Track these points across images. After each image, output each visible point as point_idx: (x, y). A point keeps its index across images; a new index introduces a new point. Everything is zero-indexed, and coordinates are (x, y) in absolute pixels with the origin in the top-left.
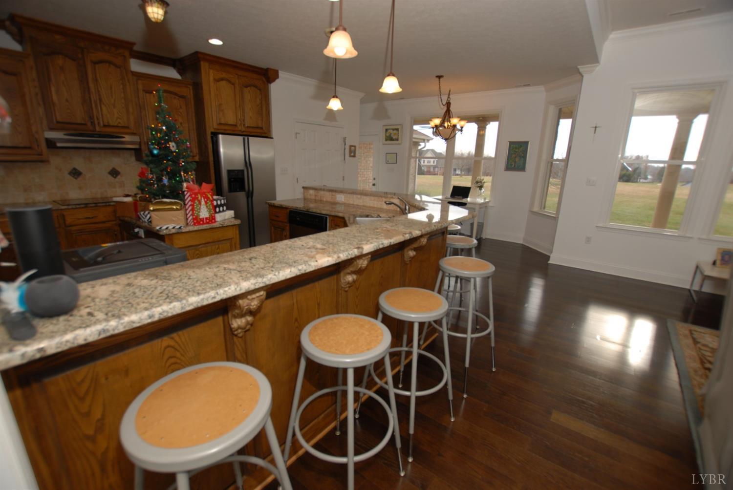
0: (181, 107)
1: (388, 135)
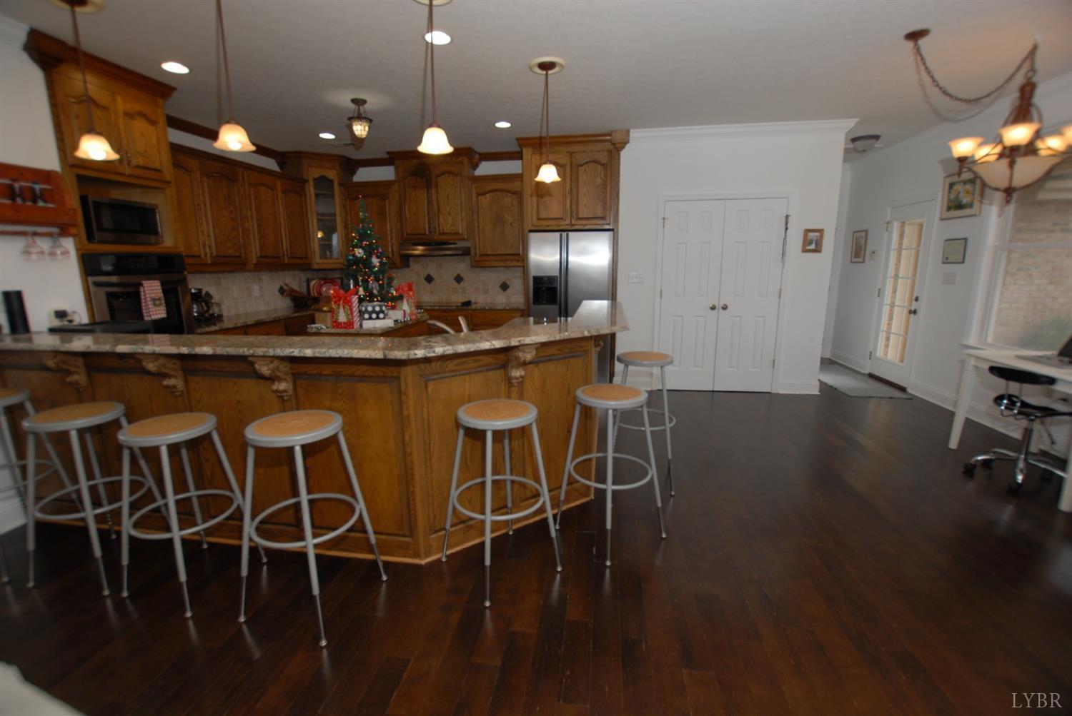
0: (512, 205)
1: (952, 196)
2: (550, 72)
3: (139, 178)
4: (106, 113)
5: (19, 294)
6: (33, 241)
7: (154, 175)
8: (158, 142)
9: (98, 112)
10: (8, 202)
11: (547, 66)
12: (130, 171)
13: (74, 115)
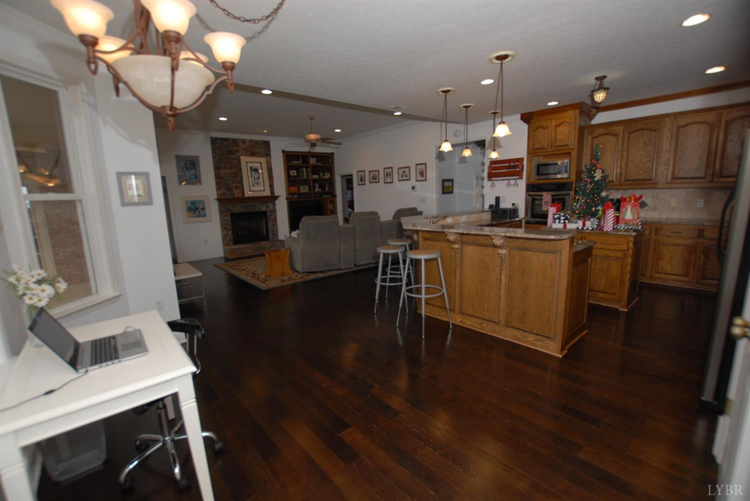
2: (504, 61)
3: (556, 151)
4: (547, 129)
5: (499, 197)
6: (509, 182)
7: (564, 148)
8: (569, 132)
9: (543, 130)
10: (507, 170)
11: (502, 58)
12: (552, 150)
13: (534, 135)
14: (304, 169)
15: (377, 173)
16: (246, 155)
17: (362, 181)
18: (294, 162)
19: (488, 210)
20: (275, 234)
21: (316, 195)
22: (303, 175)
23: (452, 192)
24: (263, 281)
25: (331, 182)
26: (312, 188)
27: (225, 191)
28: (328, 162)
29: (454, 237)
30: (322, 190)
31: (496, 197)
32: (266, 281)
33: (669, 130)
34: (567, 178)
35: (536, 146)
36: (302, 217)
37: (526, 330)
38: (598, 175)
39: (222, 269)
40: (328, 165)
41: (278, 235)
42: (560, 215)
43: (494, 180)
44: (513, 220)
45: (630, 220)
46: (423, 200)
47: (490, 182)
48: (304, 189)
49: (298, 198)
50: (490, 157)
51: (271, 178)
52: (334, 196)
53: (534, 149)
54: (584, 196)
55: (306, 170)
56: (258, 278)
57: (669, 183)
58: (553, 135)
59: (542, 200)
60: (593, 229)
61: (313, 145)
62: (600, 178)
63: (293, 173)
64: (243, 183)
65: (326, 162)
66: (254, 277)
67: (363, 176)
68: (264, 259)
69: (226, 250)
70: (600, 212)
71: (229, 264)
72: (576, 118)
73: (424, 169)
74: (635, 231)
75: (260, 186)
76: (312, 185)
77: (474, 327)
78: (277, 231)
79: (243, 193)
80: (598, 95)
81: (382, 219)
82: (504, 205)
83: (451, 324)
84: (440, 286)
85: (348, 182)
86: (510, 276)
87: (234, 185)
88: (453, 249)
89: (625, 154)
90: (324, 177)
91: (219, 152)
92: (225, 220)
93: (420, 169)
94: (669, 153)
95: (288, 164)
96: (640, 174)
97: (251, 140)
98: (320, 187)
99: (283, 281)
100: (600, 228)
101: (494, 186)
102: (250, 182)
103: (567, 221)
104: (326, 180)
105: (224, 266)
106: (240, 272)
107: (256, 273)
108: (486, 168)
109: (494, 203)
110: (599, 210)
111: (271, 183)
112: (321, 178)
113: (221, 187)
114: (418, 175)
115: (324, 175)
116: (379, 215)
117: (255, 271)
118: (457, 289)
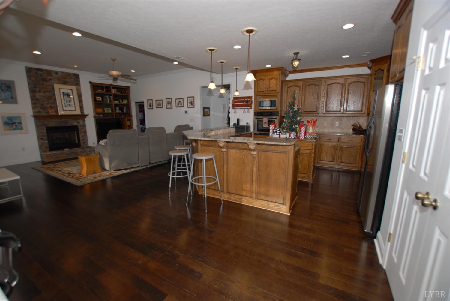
2: (251, 34)
3: (270, 93)
4: (265, 81)
5: (239, 119)
6: (244, 110)
7: (274, 92)
8: (277, 83)
9: (263, 81)
10: (243, 103)
11: (250, 31)
12: (268, 93)
13: (258, 84)
14: (108, 96)
15: (161, 101)
16: (59, 83)
17: (151, 106)
18: (99, 91)
19: (233, 126)
20: (85, 143)
21: (117, 115)
22: (107, 100)
23: (209, 115)
24: (77, 179)
25: (128, 106)
26: (114, 110)
27: (41, 110)
28: (126, 92)
29: (223, 144)
30: (121, 111)
31: (238, 119)
32: (80, 179)
33: (324, 86)
34: (275, 109)
35: (259, 90)
36: (109, 131)
37: (269, 200)
38: (296, 108)
39: (39, 171)
40: (125, 94)
41: (88, 143)
42: (277, 130)
43: (236, 109)
44: (248, 132)
45: (311, 133)
46: (192, 120)
47: (234, 110)
48: (108, 110)
49: (104, 117)
50: (234, 95)
51: (81, 101)
52: (130, 116)
53: (258, 92)
54: (289, 119)
55: (109, 97)
56: (73, 176)
57: (324, 114)
58: (268, 84)
59: (263, 121)
60: (294, 138)
61: (115, 79)
62: (296, 109)
63: (99, 98)
64: (57, 104)
65: (124, 92)
66: (69, 176)
67: (151, 103)
68: (77, 161)
69: (43, 156)
70: (298, 128)
71: (46, 166)
72: (280, 76)
73: (193, 100)
74: (315, 139)
75: (72, 107)
76: (114, 108)
77: (237, 201)
78: (87, 140)
79: (57, 111)
80: (295, 63)
81: (167, 132)
82: (241, 124)
83: (222, 200)
84: (215, 177)
85: (141, 107)
86: (259, 168)
87: (49, 106)
88: (222, 151)
89: (303, 97)
90: (123, 103)
91: (33, 79)
92: (41, 132)
93: (190, 100)
94: (324, 98)
95: (95, 92)
96: (311, 108)
97: (63, 72)
98: (120, 109)
99: (95, 178)
100: (298, 137)
101: (236, 112)
102: (63, 103)
103: (280, 133)
104: (125, 105)
105: (42, 169)
106: (57, 172)
107: (71, 172)
108: (231, 101)
109: (236, 122)
110: (297, 128)
111: (81, 105)
112: (121, 103)
113: (37, 107)
114: (189, 104)
115: (123, 101)
116: (165, 129)
117: (70, 171)
118: (225, 178)
